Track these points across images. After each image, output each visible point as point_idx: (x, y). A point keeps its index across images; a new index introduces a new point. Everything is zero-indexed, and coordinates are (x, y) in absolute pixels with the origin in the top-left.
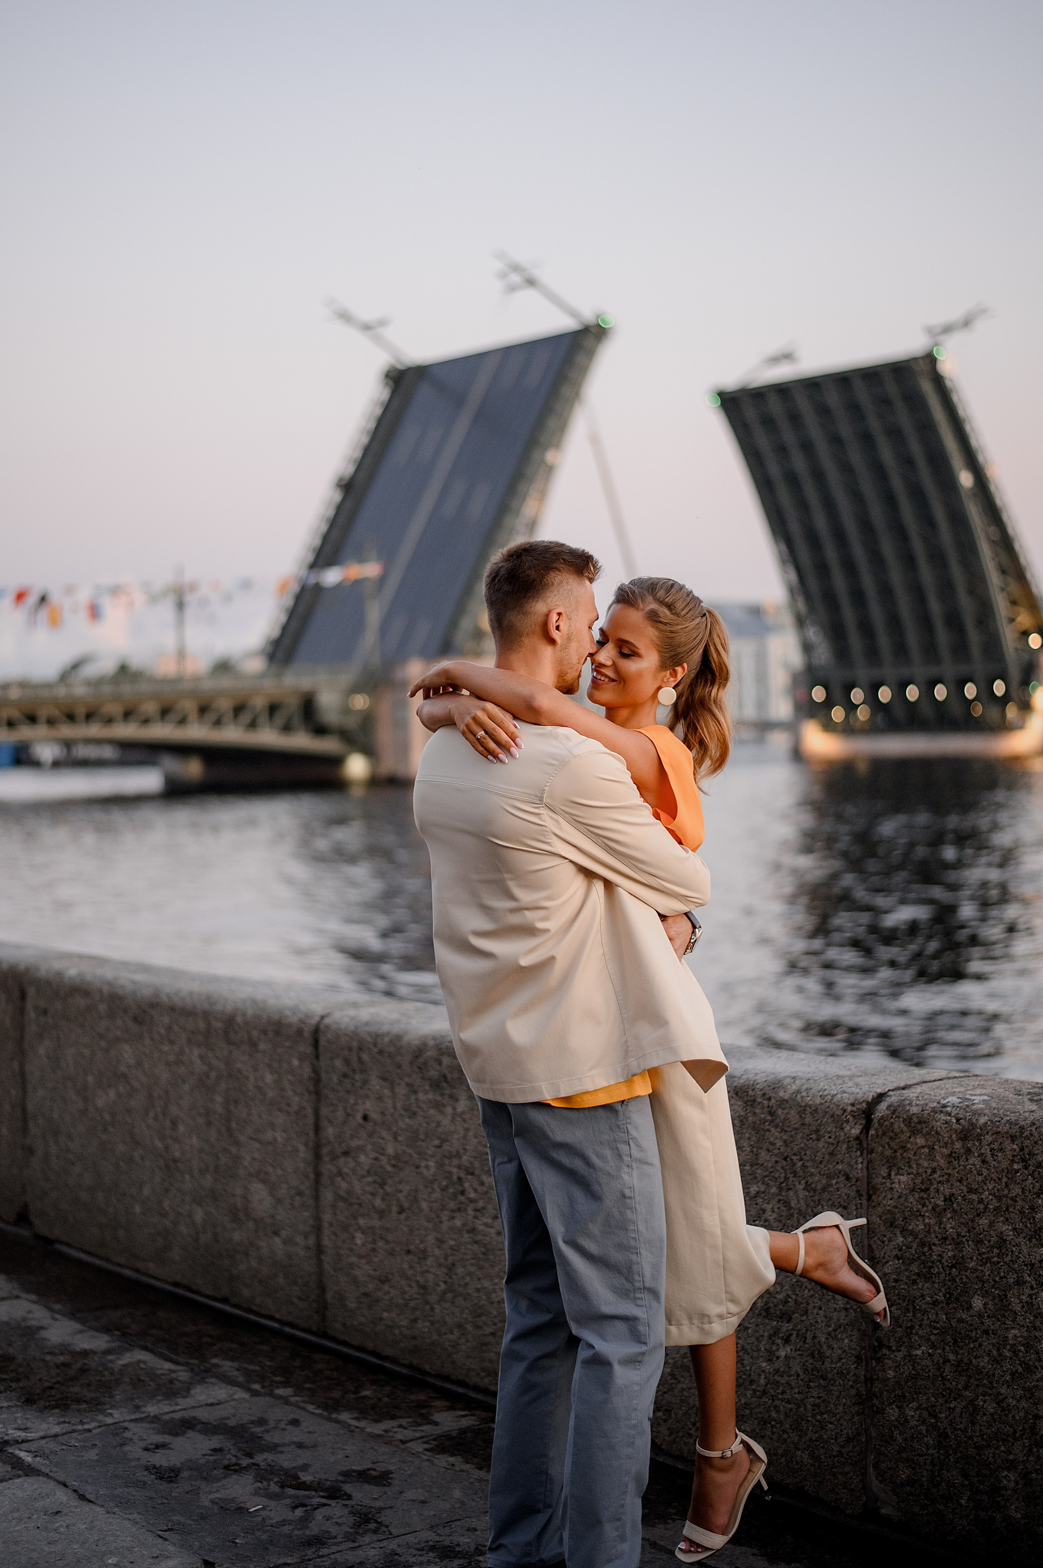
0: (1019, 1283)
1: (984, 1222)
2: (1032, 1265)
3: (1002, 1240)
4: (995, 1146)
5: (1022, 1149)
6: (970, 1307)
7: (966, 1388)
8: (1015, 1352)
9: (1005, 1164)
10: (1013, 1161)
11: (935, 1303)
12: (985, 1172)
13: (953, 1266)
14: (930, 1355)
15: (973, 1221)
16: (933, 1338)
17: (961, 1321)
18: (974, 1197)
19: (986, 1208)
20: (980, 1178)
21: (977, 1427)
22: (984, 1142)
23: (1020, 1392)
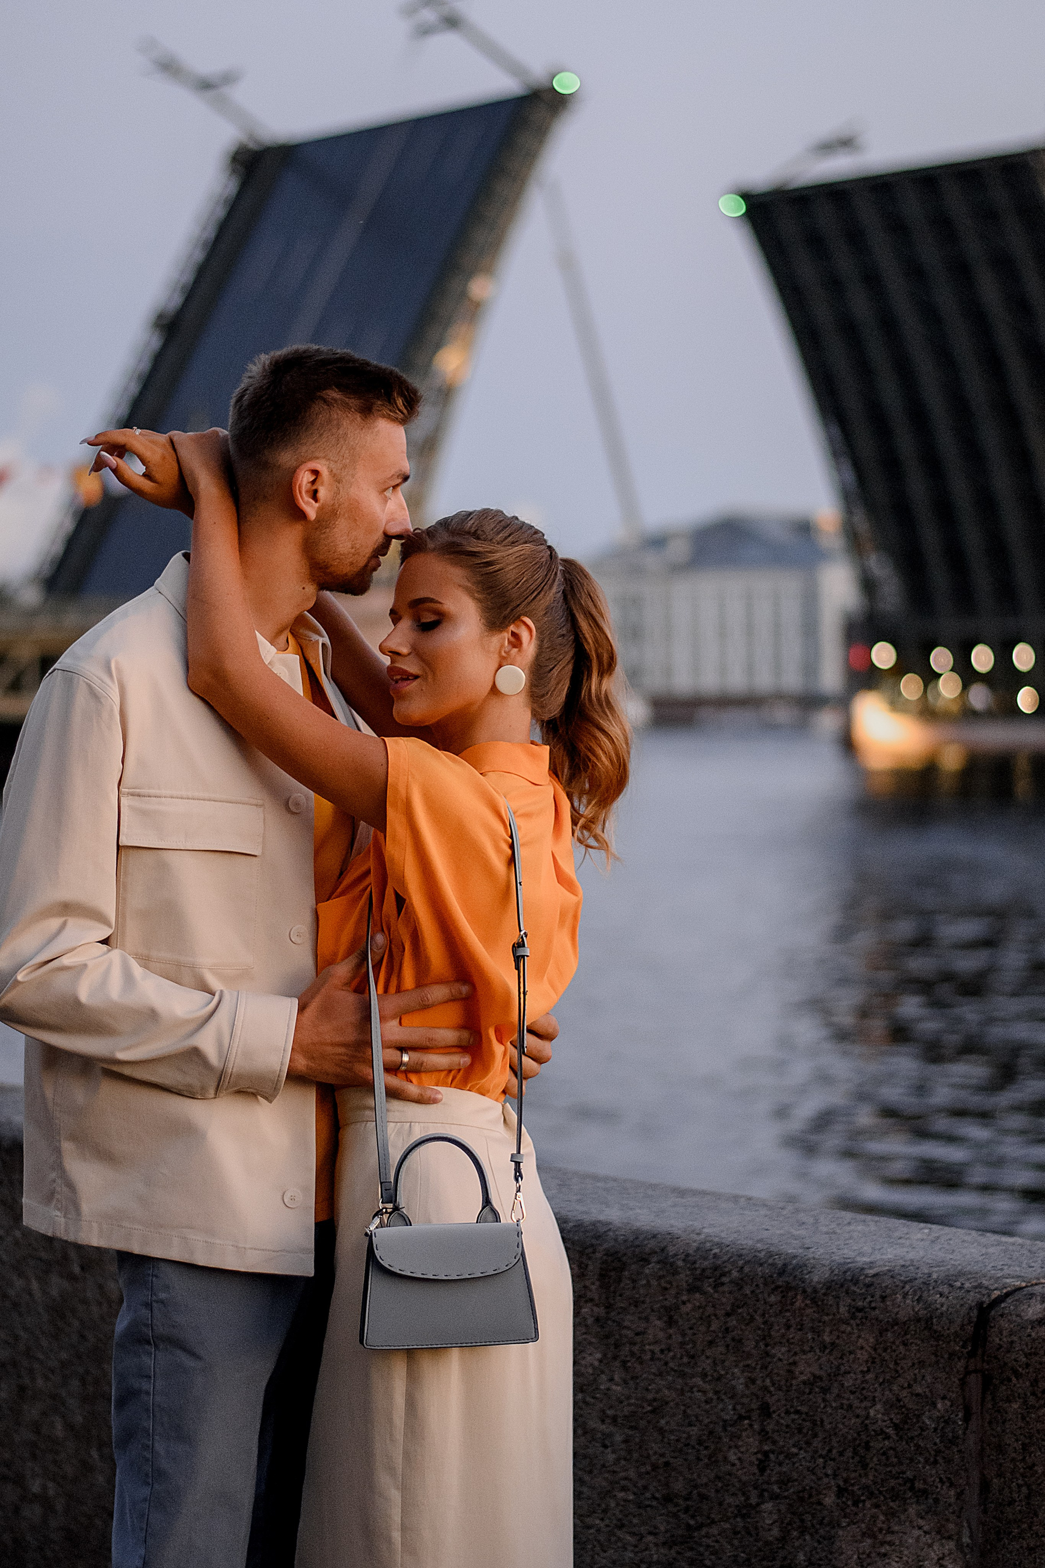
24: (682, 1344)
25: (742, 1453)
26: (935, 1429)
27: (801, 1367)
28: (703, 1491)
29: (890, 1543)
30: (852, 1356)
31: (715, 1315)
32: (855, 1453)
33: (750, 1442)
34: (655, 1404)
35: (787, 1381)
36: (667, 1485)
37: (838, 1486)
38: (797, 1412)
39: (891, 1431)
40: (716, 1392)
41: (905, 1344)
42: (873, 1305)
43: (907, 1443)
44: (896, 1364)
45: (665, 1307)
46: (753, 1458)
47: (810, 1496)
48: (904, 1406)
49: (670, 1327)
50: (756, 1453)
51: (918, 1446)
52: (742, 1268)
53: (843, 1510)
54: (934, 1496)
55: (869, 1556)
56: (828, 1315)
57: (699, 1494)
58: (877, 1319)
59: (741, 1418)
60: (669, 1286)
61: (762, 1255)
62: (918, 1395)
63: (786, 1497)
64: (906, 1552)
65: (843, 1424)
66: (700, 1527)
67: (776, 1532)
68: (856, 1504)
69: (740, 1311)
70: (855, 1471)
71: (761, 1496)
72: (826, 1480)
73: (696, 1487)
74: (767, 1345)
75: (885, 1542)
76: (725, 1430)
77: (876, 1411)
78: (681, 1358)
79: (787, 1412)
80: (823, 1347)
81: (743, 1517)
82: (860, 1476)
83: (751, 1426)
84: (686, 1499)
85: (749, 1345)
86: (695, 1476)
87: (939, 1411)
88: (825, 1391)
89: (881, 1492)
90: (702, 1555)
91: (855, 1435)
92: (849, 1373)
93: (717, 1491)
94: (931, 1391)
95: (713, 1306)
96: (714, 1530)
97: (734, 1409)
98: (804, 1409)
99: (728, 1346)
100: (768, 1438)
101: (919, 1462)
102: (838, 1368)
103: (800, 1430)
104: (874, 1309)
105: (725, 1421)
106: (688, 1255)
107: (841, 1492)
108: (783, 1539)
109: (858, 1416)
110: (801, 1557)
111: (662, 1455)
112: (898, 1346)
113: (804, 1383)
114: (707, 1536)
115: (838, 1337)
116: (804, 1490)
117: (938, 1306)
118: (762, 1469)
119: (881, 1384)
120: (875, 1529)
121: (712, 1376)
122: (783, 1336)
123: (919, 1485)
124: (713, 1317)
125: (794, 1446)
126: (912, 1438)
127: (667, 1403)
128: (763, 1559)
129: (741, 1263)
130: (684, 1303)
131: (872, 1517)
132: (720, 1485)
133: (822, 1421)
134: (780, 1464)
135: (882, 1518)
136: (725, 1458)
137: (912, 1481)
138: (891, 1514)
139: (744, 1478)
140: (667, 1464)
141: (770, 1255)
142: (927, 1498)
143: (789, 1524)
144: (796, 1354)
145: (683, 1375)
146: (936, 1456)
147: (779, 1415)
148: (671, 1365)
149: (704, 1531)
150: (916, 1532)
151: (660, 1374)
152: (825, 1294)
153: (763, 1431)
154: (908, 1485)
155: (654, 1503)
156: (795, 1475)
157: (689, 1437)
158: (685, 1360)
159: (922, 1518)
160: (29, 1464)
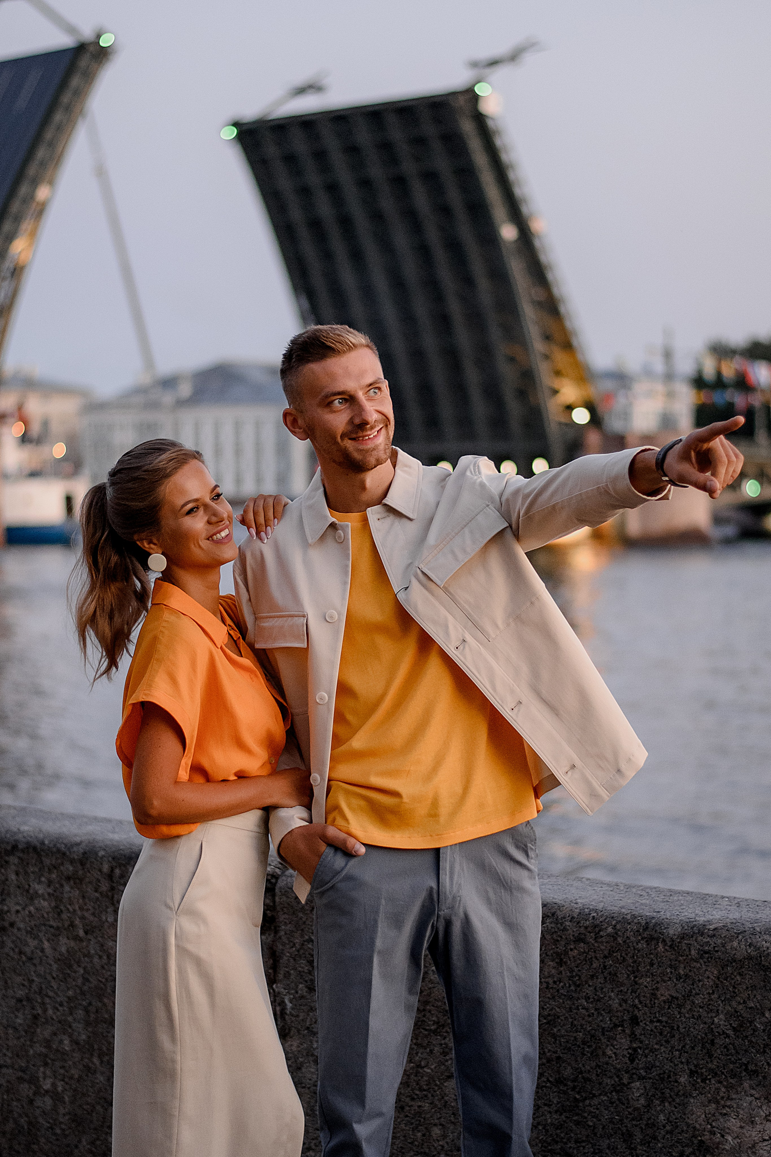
24: (571, 978)
25: (617, 1049)
26: (764, 1031)
27: (662, 991)
28: (586, 1075)
29: (729, 1107)
30: (701, 983)
31: (596, 958)
32: (703, 1047)
33: (623, 1042)
34: (549, 1018)
35: (651, 1000)
36: (559, 1072)
37: (691, 1070)
38: (659, 1021)
39: (730, 1032)
40: (596, 1009)
41: (740, 974)
42: (716, 949)
43: (742, 1040)
44: (734, 987)
45: (557, 954)
46: (625, 1053)
47: (669, 1077)
48: (741, 1015)
49: (561, 967)
50: (627, 1049)
51: (751, 1042)
52: (615, 926)
53: (693, 1085)
54: (763, 1075)
55: (714, 1115)
56: (682, 956)
57: (583, 1078)
58: (720, 958)
59: (616, 1026)
60: (559, 939)
61: (629, 917)
62: (751, 1008)
63: (650, 1078)
64: (742, 1112)
65: (694, 1028)
66: (585, 1099)
67: (642, 1101)
68: (704, 1081)
69: (615, 954)
70: (703, 1059)
71: (631, 1078)
72: (681, 1066)
73: (581, 1072)
74: (635, 977)
75: (726, 1106)
76: (603, 1034)
77: (720, 1020)
78: (570, 986)
79: (651, 1022)
80: (679, 977)
81: (617, 1092)
82: (707, 1062)
83: (624, 1031)
84: (574, 1080)
85: (622, 977)
86: (580, 1065)
87: (767, 1018)
88: (679, 1006)
89: (723, 1073)
90: (586, 1118)
91: (703, 1035)
92: (699, 994)
93: (598, 1075)
94: (760, 1005)
95: (595, 952)
96: (595, 1101)
97: (611, 1020)
98: (664, 1019)
99: (605, 978)
100: (637, 1039)
101: (752, 1052)
102: (690, 991)
103: (661, 1034)
104: (717, 951)
105: (603, 1028)
106: (573, 918)
107: (692, 1073)
108: (648, 1106)
109: (705, 1023)
110: (662, 1117)
111: (555, 1052)
112: (735, 976)
113: (664, 1002)
114: (590, 1105)
115: (690, 971)
116: (665, 1073)
117: (765, 949)
118: (632, 1060)
119: (722, 1002)
120: (719, 1098)
121: (593, 998)
122: (648, 971)
123: (751, 1067)
124: (594, 959)
125: (656, 1044)
126: (747, 1037)
127: (558, 1017)
128: (633, 1119)
129: (614, 923)
130: (571, 950)
131: (716, 1089)
132: (599, 1071)
133: (678, 1027)
134: (646, 1057)
135: (723, 1089)
136: (604, 1053)
137: (746, 1065)
138: (730, 1087)
139: (618, 1066)
140: (559, 1058)
141: (634, 917)
142: (757, 1076)
143: (653, 1095)
144: (658, 982)
145: (571, 998)
146: (764, 1047)
147: (645, 1024)
148: (561, 991)
149: (587, 1102)
150: (750, 1099)
151: (554, 997)
152: (679, 942)
153: (633, 1033)
154: (744, 1067)
155: (548, 1085)
156: (658, 1064)
157: (576, 1039)
158: (573, 988)
159: (753, 1089)
160: (42, 1069)
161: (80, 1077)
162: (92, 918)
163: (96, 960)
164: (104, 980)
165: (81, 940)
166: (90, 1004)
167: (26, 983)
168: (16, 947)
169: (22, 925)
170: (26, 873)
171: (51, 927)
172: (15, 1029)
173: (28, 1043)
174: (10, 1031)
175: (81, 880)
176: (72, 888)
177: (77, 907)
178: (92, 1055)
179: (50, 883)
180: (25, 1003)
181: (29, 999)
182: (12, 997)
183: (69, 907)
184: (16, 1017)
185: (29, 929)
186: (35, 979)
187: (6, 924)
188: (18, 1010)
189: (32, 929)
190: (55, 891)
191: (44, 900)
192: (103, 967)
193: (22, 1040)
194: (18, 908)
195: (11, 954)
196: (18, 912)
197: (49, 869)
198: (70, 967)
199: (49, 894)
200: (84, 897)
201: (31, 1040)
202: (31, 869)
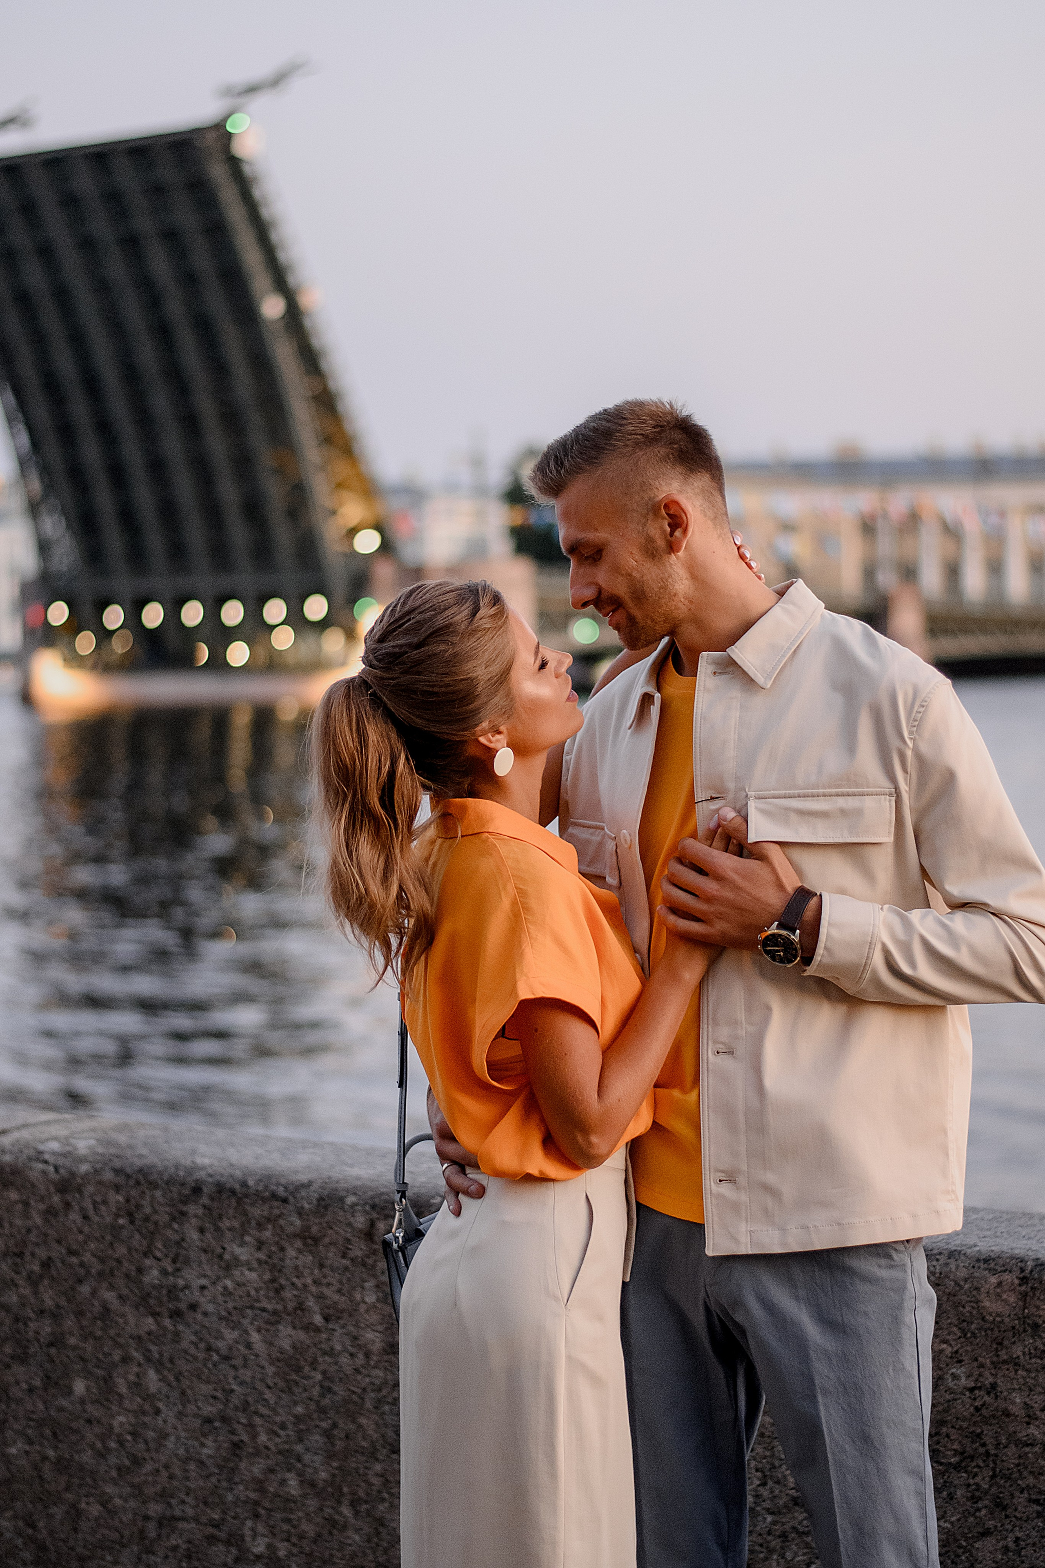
0: (126, 1360)
1: (85, 1289)
2: (139, 1338)
3: (106, 1310)
4: (98, 1199)
5: (128, 1201)
6: (69, 1392)
7: (67, 1489)
8: (121, 1443)
9: (109, 1219)
10: (117, 1216)
11: (31, 1390)
12: (86, 1229)
13: (51, 1344)
14: (27, 1452)
15: (72, 1288)
16: (30, 1431)
17: (61, 1409)
18: (74, 1260)
19: (88, 1272)
20: (81, 1238)
21: (80, 1535)
22: (86, 1194)
23: (128, 1490)
160: (249, 1523)
161: (319, 1535)
162: (336, 1297)
163: (344, 1360)
164: (359, 1391)
165: (318, 1330)
166: (335, 1425)
167: (219, 1394)
168: (201, 1339)
169: (210, 1308)
170: (218, 1229)
171: (264, 1310)
172: (201, 1463)
173: (224, 1484)
174: (192, 1466)
175: (316, 1240)
176: (300, 1251)
177: (309, 1281)
178: (339, 1502)
179: (260, 1245)
180: (217, 1424)
181: (225, 1419)
182: (196, 1416)
183: (295, 1280)
184: (203, 1445)
185: (224, 1313)
186: (235, 1387)
187: (183, 1306)
188: (204, 1435)
189: (230, 1313)
190: (270, 1257)
191: (250, 1269)
192: (357, 1371)
193: (213, 1479)
194: (204, 1282)
195: (193, 1350)
196: (203, 1288)
197: (259, 1224)
198: (298, 1370)
199: (259, 1261)
200: (322, 1266)
201: (230, 1480)
202: (226, 1223)
